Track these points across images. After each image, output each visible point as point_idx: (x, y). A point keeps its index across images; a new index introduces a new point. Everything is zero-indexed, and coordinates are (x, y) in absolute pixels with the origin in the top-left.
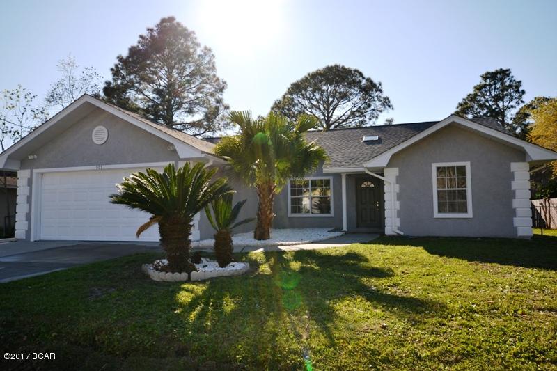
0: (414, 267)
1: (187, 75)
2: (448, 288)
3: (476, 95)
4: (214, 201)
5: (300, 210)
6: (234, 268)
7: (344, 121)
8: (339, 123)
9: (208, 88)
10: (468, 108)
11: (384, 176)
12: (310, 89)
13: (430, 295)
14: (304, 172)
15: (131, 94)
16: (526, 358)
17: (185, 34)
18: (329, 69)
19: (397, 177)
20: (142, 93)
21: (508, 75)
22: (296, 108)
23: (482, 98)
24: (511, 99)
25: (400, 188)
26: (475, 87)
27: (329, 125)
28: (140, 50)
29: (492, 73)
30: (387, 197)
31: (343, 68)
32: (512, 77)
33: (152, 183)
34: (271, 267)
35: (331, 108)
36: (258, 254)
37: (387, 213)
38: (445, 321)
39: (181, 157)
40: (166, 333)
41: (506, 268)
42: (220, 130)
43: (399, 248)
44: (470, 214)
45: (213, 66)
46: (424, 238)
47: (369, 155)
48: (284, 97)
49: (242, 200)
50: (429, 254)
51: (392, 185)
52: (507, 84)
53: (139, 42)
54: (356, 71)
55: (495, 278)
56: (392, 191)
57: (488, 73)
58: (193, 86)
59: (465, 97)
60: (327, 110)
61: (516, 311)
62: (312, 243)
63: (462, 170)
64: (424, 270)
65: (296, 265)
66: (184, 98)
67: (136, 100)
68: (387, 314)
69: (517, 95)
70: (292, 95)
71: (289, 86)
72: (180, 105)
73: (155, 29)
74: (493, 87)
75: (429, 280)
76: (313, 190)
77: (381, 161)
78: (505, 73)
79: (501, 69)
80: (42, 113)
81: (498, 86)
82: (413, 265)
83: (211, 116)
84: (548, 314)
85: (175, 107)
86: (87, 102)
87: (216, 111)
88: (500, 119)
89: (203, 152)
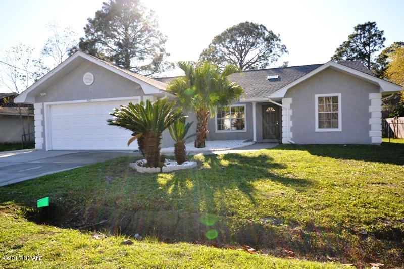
0: (301, 163)
1: (139, 31)
2: (321, 174)
3: (350, 42)
5: (223, 128)
6: (188, 165)
7: (253, 63)
8: (250, 65)
9: (154, 40)
10: (343, 52)
11: (282, 104)
12: (228, 40)
13: (310, 178)
14: (227, 102)
15: (99, 46)
16: (360, 206)
18: (242, 25)
19: (291, 105)
20: (106, 45)
21: (374, 26)
22: (218, 54)
23: (354, 44)
24: (375, 45)
25: (293, 113)
26: (349, 36)
27: (242, 67)
28: (104, 13)
29: (362, 25)
30: (284, 118)
31: (252, 23)
32: (377, 28)
34: (210, 164)
35: (243, 54)
36: (200, 156)
37: (284, 129)
38: (317, 190)
39: (146, 93)
40: (157, 199)
41: (359, 162)
42: (163, 71)
43: (292, 152)
44: (340, 129)
45: (157, 24)
46: (308, 145)
47: (272, 89)
48: (209, 47)
49: (190, 122)
50: (310, 155)
51: (288, 110)
52: (373, 33)
53: (103, 7)
54: (261, 26)
55: (350, 168)
56: (288, 114)
57: (359, 26)
58: (143, 39)
59: (342, 44)
60: (241, 56)
61: (359, 185)
62: (234, 149)
63: (335, 99)
64: (307, 165)
65: (225, 163)
66: (137, 48)
67: (102, 50)
68: (284, 187)
69: (380, 41)
70: (215, 44)
72: (134, 54)
74: (362, 36)
75: (310, 169)
76: (233, 114)
77: (280, 94)
78: (371, 25)
79: (369, 22)
80: (40, 62)
81: (366, 35)
82: (300, 161)
83: (157, 62)
84: (377, 185)
85: (131, 55)
86: (79, 56)
87: (160, 58)
88: (367, 59)
89: (160, 90)
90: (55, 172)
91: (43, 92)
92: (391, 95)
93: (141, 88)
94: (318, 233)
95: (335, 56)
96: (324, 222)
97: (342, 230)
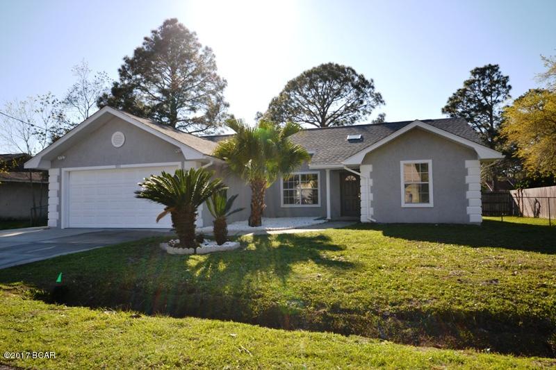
1: (189, 75)
3: (465, 90)
4: (213, 196)
5: (291, 201)
6: (228, 246)
7: (339, 115)
8: (335, 118)
9: (210, 86)
10: (457, 102)
11: (360, 172)
12: (306, 86)
15: (137, 93)
16: (393, 288)
17: (187, 36)
18: (324, 67)
19: (371, 173)
20: (147, 91)
21: (497, 70)
22: (293, 104)
23: (472, 93)
24: (498, 94)
25: (374, 182)
26: (465, 82)
27: (324, 120)
28: (145, 52)
29: (481, 69)
30: (362, 189)
31: (337, 65)
32: (500, 73)
33: (167, 184)
34: (256, 245)
35: (326, 104)
36: (248, 237)
37: (363, 204)
38: (359, 273)
39: (187, 158)
40: (181, 282)
42: (221, 126)
44: (431, 204)
45: (215, 65)
47: (350, 152)
48: (281, 94)
49: (234, 195)
51: (367, 179)
52: (496, 79)
53: (144, 44)
54: (348, 68)
56: (367, 184)
57: (477, 69)
58: (195, 84)
59: (455, 91)
60: (323, 107)
62: (296, 228)
63: (425, 167)
64: (370, 246)
65: (276, 244)
66: (188, 95)
67: (142, 97)
68: (325, 269)
69: (504, 90)
70: (289, 91)
71: (286, 84)
72: (182, 104)
73: (159, 31)
74: (482, 82)
76: (304, 183)
77: (357, 159)
78: (494, 69)
79: (490, 65)
81: (487, 81)
82: (365, 243)
83: (213, 113)
85: (179, 105)
86: (107, 112)
87: (217, 109)
88: (488, 112)
89: (205, 155)
90: (70, 253)
91: (61, 154)
92: (492, 163)
93: (181, 152)
94: (341, 315)
95: (447, 107)
96: (351, 304)
97: (366, 311)
